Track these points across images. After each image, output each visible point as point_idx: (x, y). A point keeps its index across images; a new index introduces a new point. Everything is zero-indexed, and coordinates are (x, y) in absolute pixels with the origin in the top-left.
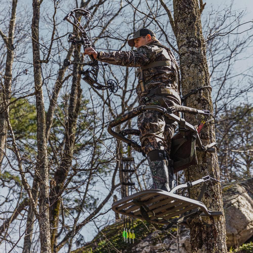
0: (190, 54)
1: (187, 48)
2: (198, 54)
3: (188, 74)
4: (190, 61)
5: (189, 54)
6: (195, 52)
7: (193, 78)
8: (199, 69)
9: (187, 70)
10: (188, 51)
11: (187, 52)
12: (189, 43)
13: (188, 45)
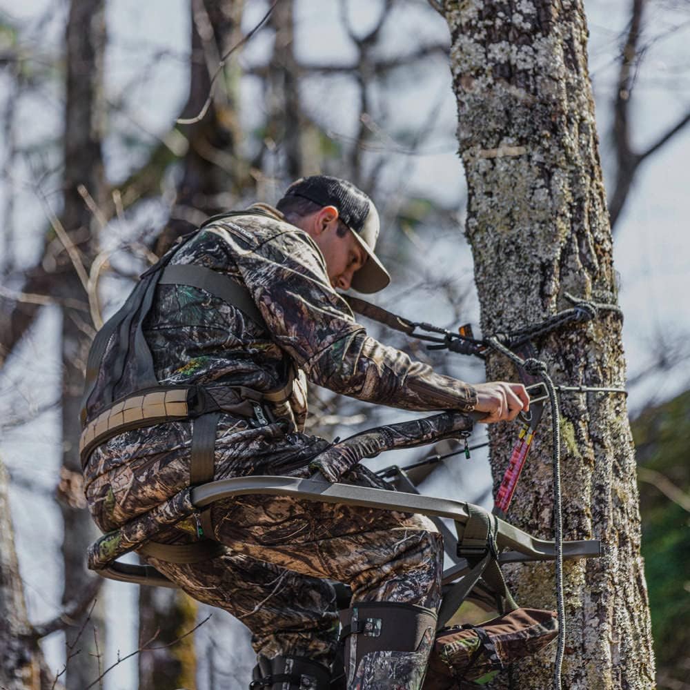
0: (495, 79)
1: (483, 43)
2: (535, 74)
3: (490, 194)
4: (492, 125)
5: (490, 80)
6: (521, 66)
7: (510, 215)
8: (541, 165)
9: (482, 170)
10: (488, 61)
11: (479, 72)
12: (489, 17)
13: (487, 27)
